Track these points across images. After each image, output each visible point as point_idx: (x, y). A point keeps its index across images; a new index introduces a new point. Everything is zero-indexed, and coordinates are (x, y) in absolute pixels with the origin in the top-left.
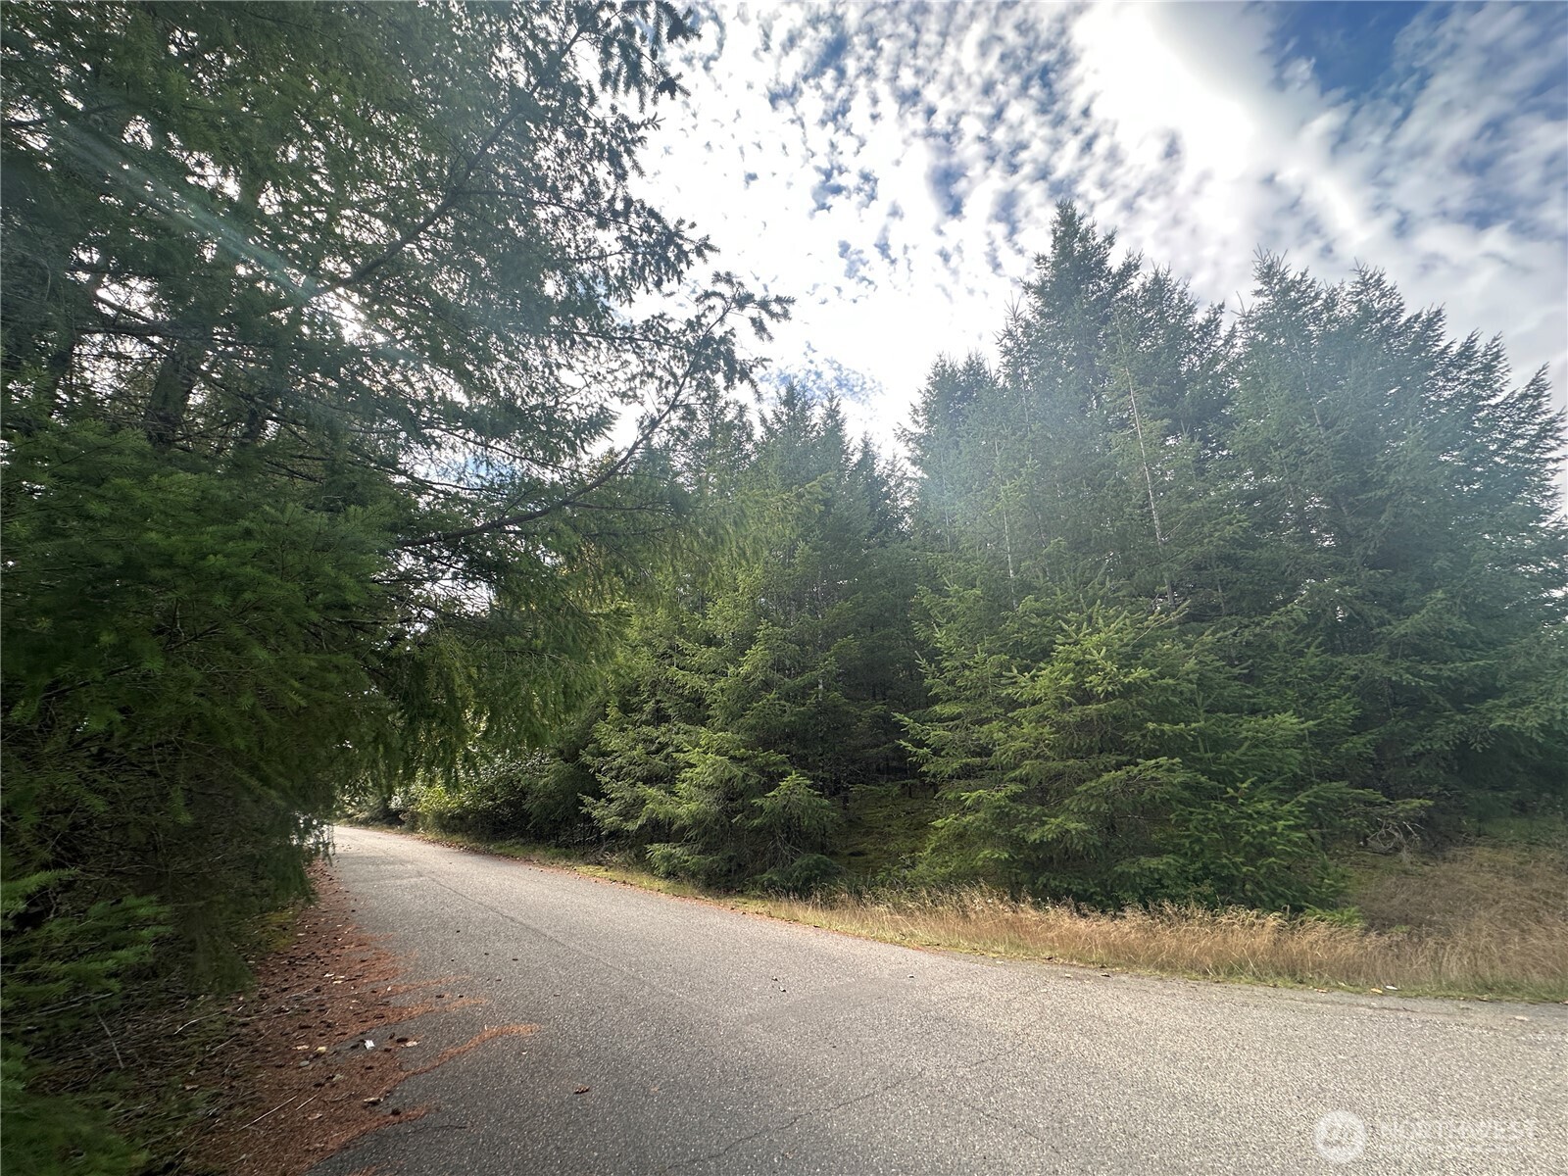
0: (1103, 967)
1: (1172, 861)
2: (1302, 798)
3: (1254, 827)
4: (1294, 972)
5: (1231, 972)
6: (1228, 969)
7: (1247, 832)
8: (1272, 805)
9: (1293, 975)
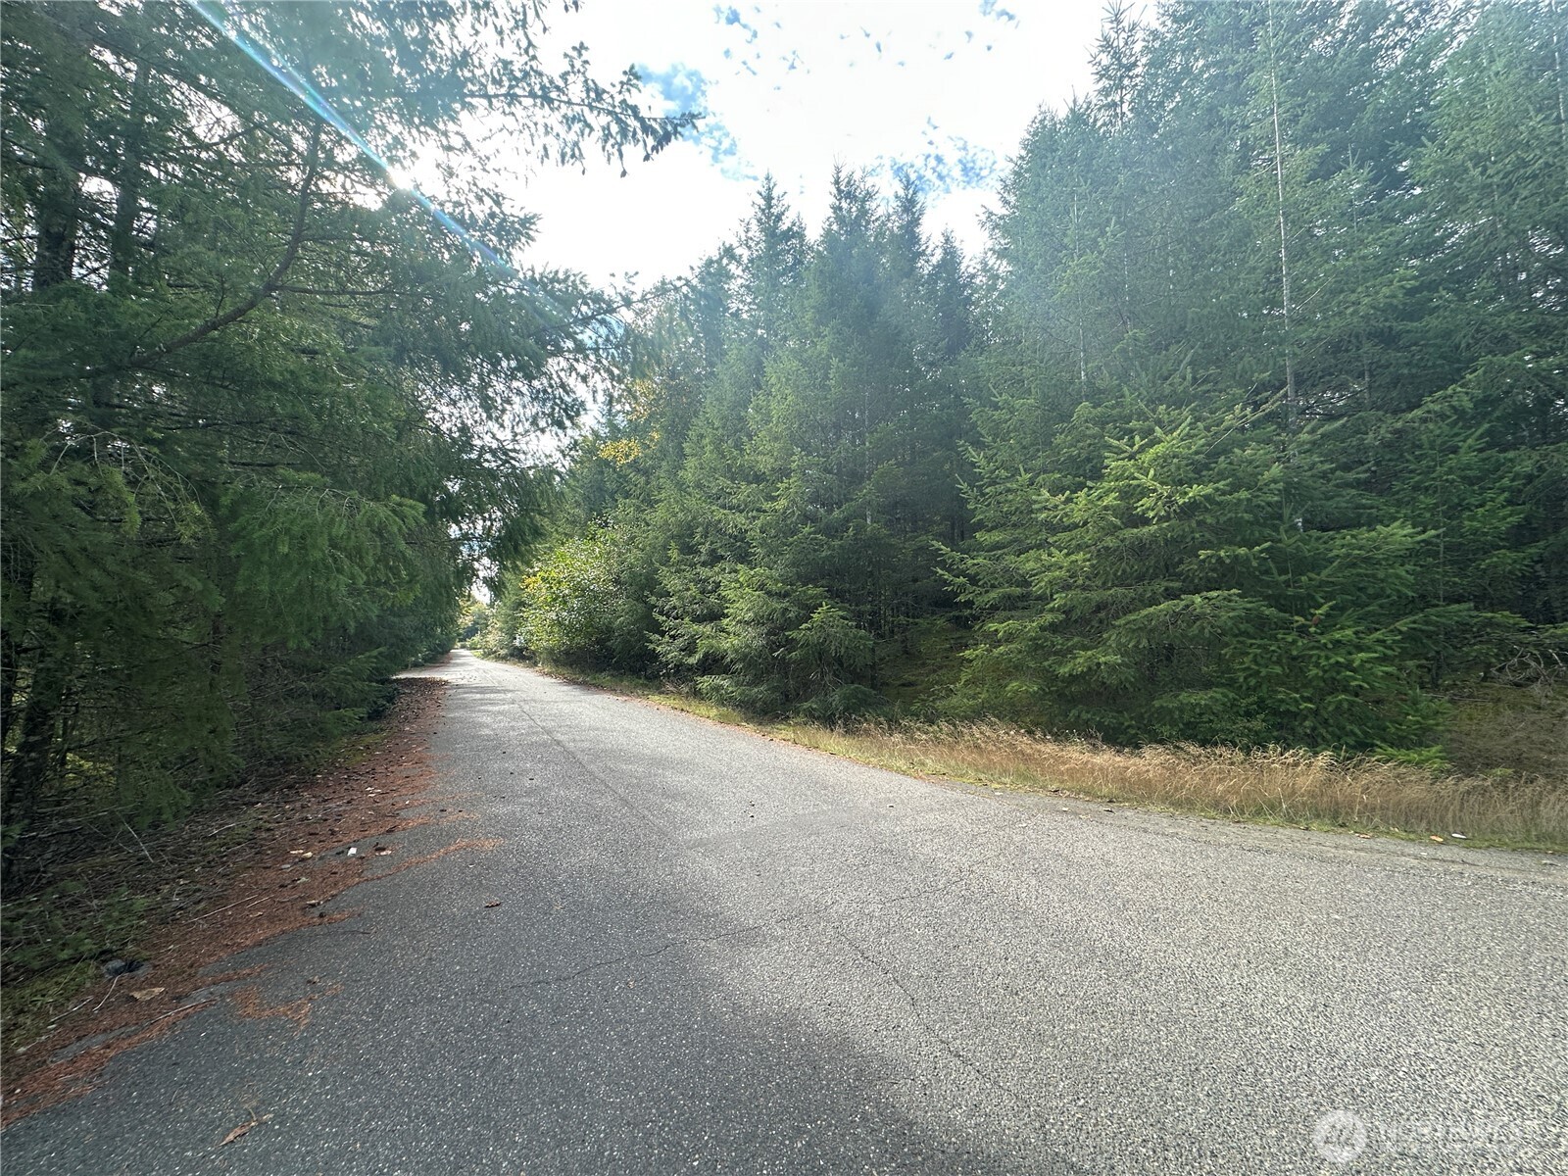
0: (1110, 802)
1: (1219, 696)
2: (1403, 625)
3: (1327, 658)
4: (1337, 816)
5: (1259, 812)
6: (1255, 809)
7: (1317, 665)
8: (1356, 633)
9: (1335, 816)
